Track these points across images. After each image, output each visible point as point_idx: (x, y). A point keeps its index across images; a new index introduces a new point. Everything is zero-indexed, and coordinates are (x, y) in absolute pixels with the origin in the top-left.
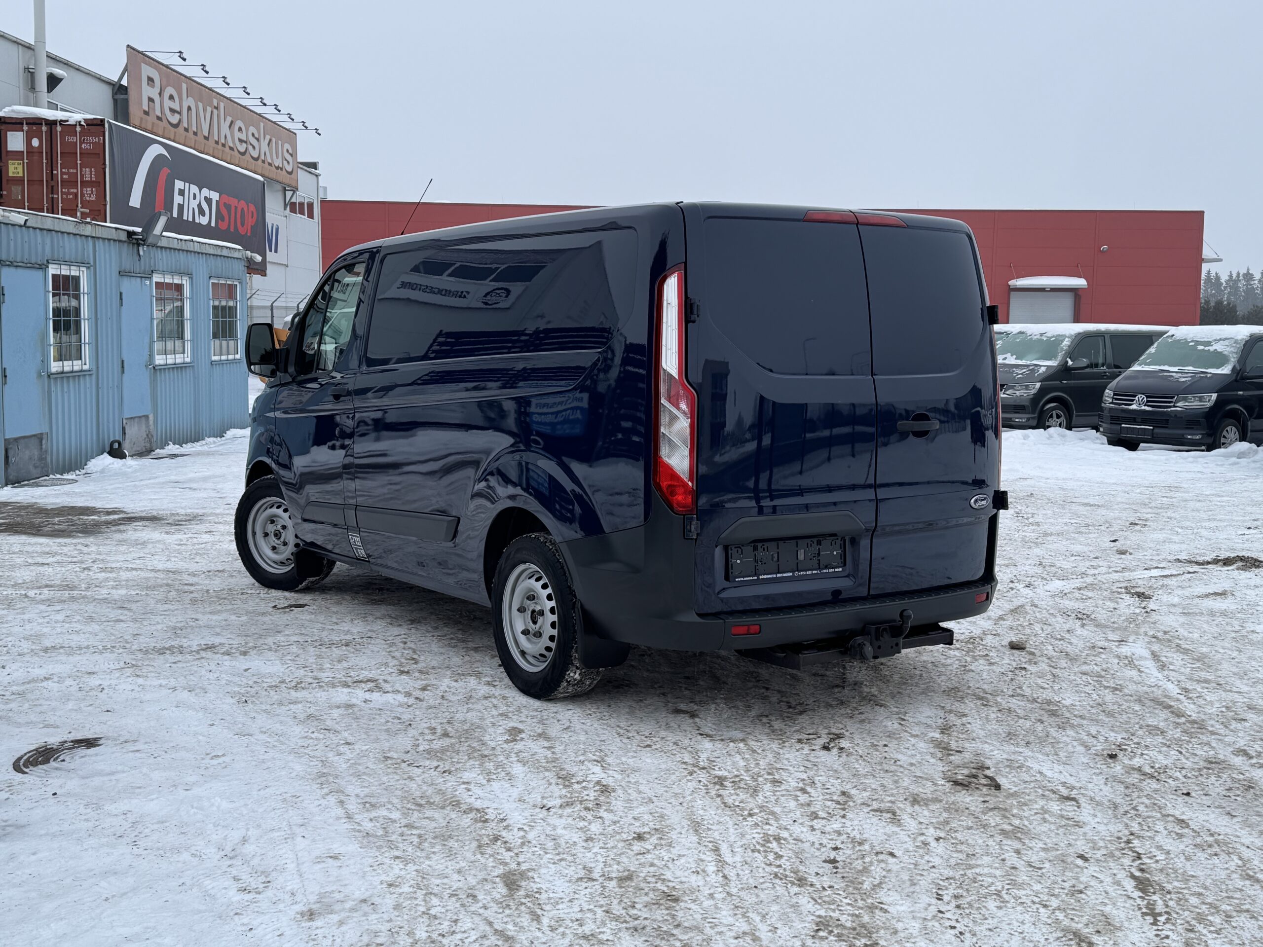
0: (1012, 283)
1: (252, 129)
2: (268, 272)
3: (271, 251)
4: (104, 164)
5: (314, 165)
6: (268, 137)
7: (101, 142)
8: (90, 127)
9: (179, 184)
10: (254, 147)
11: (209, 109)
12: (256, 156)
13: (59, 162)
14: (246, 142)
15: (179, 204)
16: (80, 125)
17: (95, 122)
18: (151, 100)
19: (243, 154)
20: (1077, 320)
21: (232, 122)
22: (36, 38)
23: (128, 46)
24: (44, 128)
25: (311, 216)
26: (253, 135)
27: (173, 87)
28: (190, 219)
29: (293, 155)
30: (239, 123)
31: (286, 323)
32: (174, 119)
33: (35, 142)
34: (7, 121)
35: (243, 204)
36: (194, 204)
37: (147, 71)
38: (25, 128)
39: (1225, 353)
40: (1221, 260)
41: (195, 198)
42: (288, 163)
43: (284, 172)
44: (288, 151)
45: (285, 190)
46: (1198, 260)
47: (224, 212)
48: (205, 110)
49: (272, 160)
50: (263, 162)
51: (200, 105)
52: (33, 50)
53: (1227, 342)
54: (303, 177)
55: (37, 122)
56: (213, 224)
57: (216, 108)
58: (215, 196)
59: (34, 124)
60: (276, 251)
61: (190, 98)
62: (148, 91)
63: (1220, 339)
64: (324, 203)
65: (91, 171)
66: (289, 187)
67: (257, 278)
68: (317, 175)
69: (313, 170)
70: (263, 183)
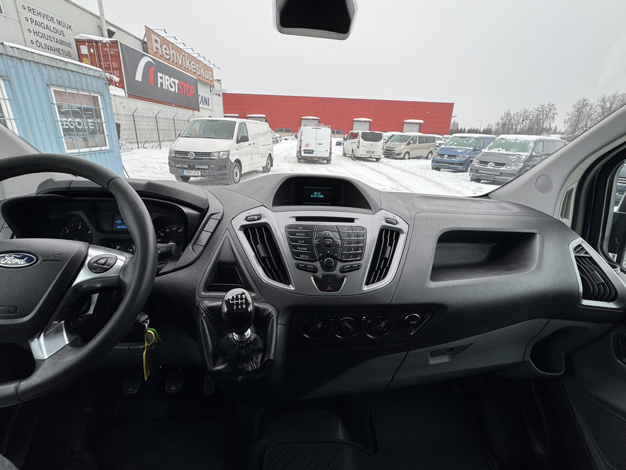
0: (405, 121)
1: (197, 65)
2: (200, 110)
4: (120, 60)
5: (220, 80)
6: (203, 69)
7: (118, 51)
8: (113, 44)
9: (160, 75)
10: (199, 71)
11: (181, 56)
12: (199, 74)
13: (102, 59)
14: (196, 69)
15: (161, 83)
16: (108, 43)
17: (114, 42)
18: (157, 48)
19: (195, 73)
20: (419, 132)
21: (190, 62)
22: (100, 13)
23: (145, 26)
24: (94, 44)
25: (219, 96)
26: (198, 67)
27: (166, 45)
28: (167, 88)
29: (212, 76)
30: (192, 63)
32: (168, 57)
33: (92, 51)
34: (79, 41)
35: (188, 85)
36: (167, 83)
37: (154, 37)
38: (87, 44)
40: (456, 117)
41: (168, 80)
42: (211, 78)
43: (209, 81)
44: (210, 74)
45: (210, 87)
46: (451, 117)
47: (181, 88)
48: (179, 56)
49: (205, 76)
50: (202, 76)
51: (177, 54)
52: (99, 18)
54: (216, 84)
55: (91, 41)
56: (177, 91)
57: (184, 56)
58: (177, 81)
59: (90, 42)
60: (208, 106)
61: (173, 50)
62: (155, 44)
64: (223, 93)
65: (115, 64)
66: (211, 86)
67: (196, 112)
68: (221, 84)
69: (219, 82)
70: (197, 80)
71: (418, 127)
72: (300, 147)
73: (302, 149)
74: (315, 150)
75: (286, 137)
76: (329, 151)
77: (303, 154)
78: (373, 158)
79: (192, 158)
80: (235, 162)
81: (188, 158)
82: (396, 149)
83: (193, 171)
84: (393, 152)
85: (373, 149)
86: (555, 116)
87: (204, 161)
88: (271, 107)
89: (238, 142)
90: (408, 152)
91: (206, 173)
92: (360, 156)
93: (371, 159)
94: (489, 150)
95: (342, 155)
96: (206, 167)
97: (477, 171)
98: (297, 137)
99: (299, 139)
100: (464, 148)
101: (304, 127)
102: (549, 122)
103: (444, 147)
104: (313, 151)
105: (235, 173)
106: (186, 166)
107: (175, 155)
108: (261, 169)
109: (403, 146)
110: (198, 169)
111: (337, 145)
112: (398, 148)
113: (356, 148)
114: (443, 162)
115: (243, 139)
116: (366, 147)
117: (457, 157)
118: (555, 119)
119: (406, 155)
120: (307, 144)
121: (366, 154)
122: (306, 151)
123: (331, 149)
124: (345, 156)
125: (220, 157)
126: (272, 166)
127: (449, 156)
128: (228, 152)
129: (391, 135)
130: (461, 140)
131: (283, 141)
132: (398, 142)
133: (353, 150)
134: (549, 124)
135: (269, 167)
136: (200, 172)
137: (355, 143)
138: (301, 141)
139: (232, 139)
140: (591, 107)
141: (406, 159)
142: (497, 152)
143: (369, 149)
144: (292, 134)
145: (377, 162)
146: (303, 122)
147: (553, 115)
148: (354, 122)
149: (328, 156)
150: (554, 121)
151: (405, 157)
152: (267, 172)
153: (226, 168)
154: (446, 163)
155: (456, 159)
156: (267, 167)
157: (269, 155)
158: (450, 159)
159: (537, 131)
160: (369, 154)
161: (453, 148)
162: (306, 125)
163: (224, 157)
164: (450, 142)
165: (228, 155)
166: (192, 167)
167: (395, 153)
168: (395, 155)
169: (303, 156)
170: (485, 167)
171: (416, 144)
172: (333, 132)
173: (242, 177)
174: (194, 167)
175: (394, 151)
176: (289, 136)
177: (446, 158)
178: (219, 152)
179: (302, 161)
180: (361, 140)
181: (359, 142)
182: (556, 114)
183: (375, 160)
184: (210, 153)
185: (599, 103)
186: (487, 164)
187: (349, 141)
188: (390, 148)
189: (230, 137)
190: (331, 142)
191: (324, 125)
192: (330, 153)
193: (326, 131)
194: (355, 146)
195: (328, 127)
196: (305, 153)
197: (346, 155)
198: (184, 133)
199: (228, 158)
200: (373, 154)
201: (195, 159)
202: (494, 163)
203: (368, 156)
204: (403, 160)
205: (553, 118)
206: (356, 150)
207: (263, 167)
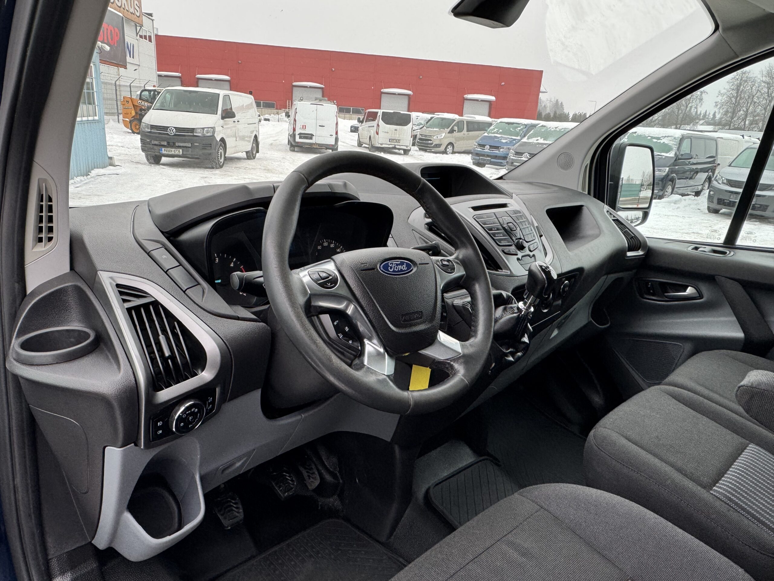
2: (127, 67)
3: (130, 57)
5: (151, 15)
10: (118, 1)
12: (120, 5)
19: (112, 3)
20: (489, 114)
25: (150, 40)
29: (140, 7)
31: (137, 95)
35: (111, 27)
39: (670, 144)
42: (137, 11)
43: (135, 16)
44: (136, 4)
45: (136, 26)
49: (129, 9)
53: (670, 138)
54: (145, 19)
60: (133, 58)
63: (665, 136)
64: (157, 36)
66: (138, 25)
67: (122, 70)
68: (153, 20)
69: (150, 17)
70: (123, 18)
71: (486, 106)
72: (294, 130)
73: (297, 132)
74: (315, 135)
75: (267, 116)
76: (334, 136)
77: (298, 139)
78: (399, 149)
79: (173, 134)
80: (220, 141)
81: (168, 134)
82: (434, 138)
83: (173, 150)
84: (430, 142)
85: (397, 136)
86: (703, 95)
87: (186, 137)
88: (238, 62)
89: (223, 118)
90: (451, 144)
91: (189, 152)
92: (380, 146)
93: (396, 151)
94: (528, 139)
95: (357, 145)
96: (189, 145)
97: (512, 163)
98: (289, 116)
99: (292, 118)
100: (510, 137)
101: (299, 102)
102: (696, 106)
103: (487, 135)
104: (312, 135)
105: (219, 153)
106: (165, 143)
107: (151, 130)
108: (244, 155)
109: (444, 135)
110: (179, 147)
111: (352, 131)
112: (437, 137)
113: (374, 134)
114: (483, 155)
115: (228, 114)
116: (388, 133)
117: (500, 149)
118: (703, 100)
119: (449, 147)
120: (303, 126)
121: (389, 143)
122: (302, 136)
123: (337, 133)
124: (361, 146)
125: (204, 135)
126: (258, 151)
127: (491, 147)
128: (213, 128)
129: (430, 118)
130: (507, 127)
131: (263, 122)
132: (436, 128)
133: (370, 136)
134: (695, 108)
135: (254, 153)
136: (181, 150)
137: (373, 126)
138: (295, 120)
139: (217, 114)
140: (753, 83)
141: (448, 153)
142: (535, 142)
143: (393, 136)
144: (276, 110)
145: (405, 156)
146: (296, 93)
147: (701, 95)
148: (383, 95)
149: (333, 143)
150: (702, 104)
151: (448, 150)
152: (252, 159)
153: (211, 147)
154: (488, 156)
155: (499, 151)
156: (252, 152)
157: (254, 137)
158: (492, 150)
159: (678, 119)
160: (393, 143)
161: (497, 137)
162: (302, 99)
163: (209, 134)
164: (494, 129)
165: (214, 132)
166: (172, 144)
167: (432, 143)
168: (433, 147)
169: (298, 142)
170: (520, 158)
171: (462, 133)
172: (341, 110)
173: (226, 160)
174: (174, 145)
175: (431, 140)
176: (272, 115)
177: (487, 149)
178: (203, 129)
179: (296, 149)
180: (381, 123)
181: (378, 125)
182: (705, 92)
183: (402, 152)
184: (194, 129)
185: (764, 79)
186: (522, 155)
187: (366, 125)
188: (426, 136)
189: (214, 111)
190: (337, 124)
191: (329, 100)
192: (337, 140)
193: (331, 108)
194: (373, 131)
195: (333, 103)
196: (300, 138)
197: (363, 145)
198: (156, 105)
199: (213, 136)
200: (398, 144)
201: (175, 135)
202: (529, 153)
203: (391, 146)
204: (445, 155)
205: (701, 100)
206: (374, 137)
207: (247, 152)
